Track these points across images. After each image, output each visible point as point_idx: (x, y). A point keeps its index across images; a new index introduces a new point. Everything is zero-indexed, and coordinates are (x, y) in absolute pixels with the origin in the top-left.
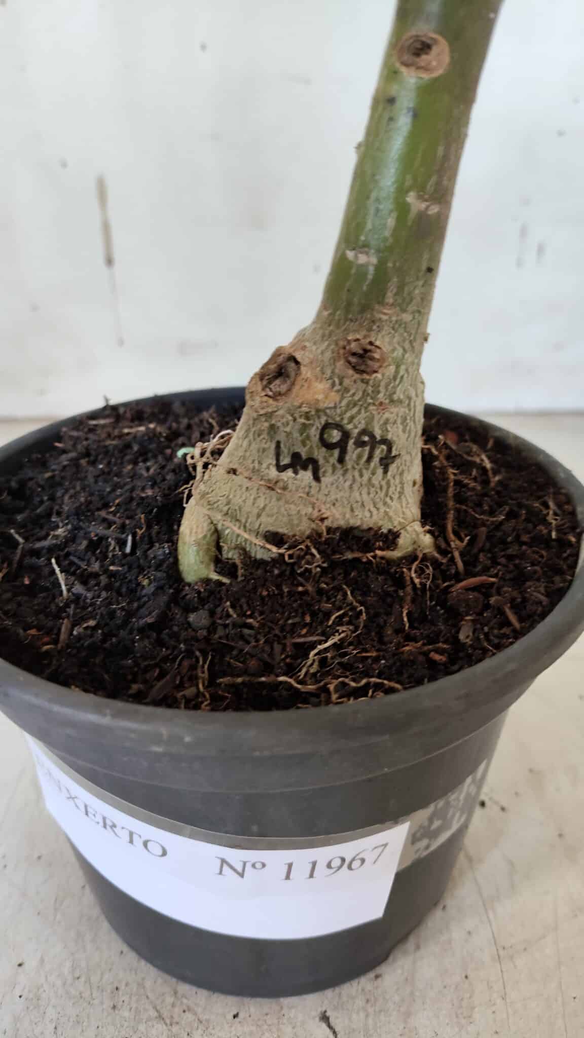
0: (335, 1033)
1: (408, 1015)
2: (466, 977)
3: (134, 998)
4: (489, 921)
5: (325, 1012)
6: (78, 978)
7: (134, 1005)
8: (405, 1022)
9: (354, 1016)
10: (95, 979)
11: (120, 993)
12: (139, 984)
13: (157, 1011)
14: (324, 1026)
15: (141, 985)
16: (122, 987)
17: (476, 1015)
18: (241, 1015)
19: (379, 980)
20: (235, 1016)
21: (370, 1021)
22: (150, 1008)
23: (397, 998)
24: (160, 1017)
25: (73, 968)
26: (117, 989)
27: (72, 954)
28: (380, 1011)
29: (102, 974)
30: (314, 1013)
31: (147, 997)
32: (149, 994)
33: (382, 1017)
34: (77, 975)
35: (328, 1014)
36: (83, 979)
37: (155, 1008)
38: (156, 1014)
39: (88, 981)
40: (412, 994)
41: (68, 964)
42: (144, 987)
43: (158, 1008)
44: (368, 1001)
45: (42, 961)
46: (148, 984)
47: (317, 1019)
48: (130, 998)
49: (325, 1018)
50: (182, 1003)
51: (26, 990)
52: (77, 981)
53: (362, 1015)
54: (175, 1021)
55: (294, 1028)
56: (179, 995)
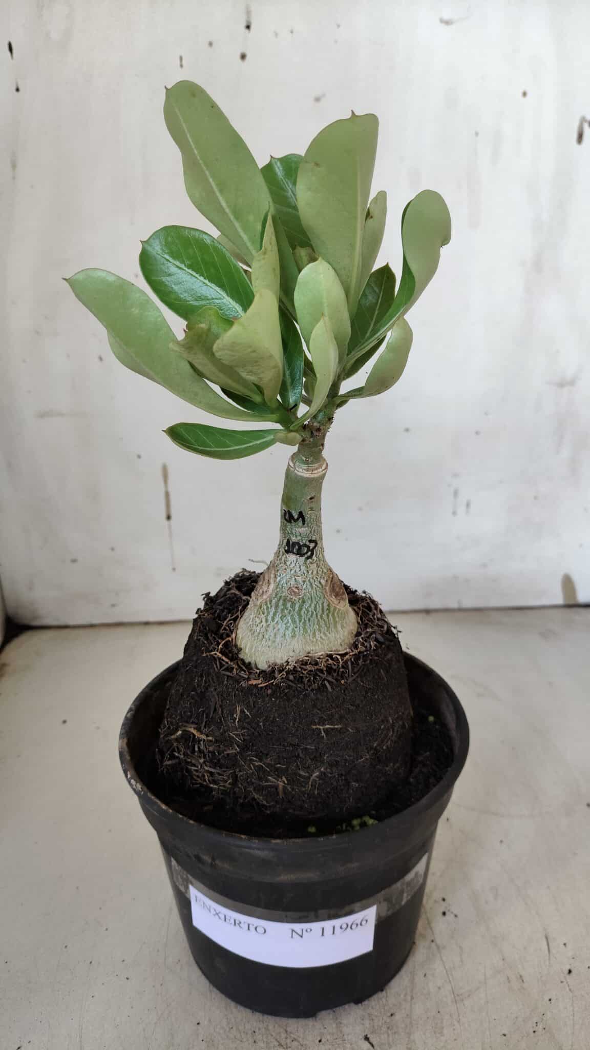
0: (373, 1046)
1: (409, 1034)
2: (439, 1012)
3: (265, 1036)
4: (450, 981)
5: (367, 1035)
6: (232, 1028)
7: (265, 1040)
8: (409, 1038)
9: (382, 1037)
10: (240, 1028)
11: (257, 1034)
12: (265, 1028)
13: (278, 1042)
14: (367, 1042)
15: (267, 1029)
16: (257, 1030)
17: (445, 1031)
18: (323, 1040)
19: (393, 1017)
20: (320, 1041)
21: (391, 1038)
22: (274, 1040)
23: (403, 1026)
24: (280, 1045)
25: (228, 1023)
26: (254, 1032)
27: (226, 1015)
28: (395, 1033)
29: (244, 1025)
30: (361, 1037)
31: (272, 1035)
32: (273, 1034)
33: (396, 1036)
34: (231, 1027)
35: (368, 1036)
36: (234, 1028)
37: (276, 1040)
38: (278, 1044)
39: (238, 1029)
40: (411, 1023)
41: (225, 1021)
42: (269, 1030)
43: (278, 1040)
44: (388, 1028)
45: (210, 1021)
46: (271, 1027)
47: (363, 1039)
48: (262, 1036)
49: (367, 1038)
50: (290, 1037)
51: (205, 1037)
52: (232, 1030)
53: (386, 1035)
54: (289, 1045)
55: (351, 1044)
56: (288, 1033)
